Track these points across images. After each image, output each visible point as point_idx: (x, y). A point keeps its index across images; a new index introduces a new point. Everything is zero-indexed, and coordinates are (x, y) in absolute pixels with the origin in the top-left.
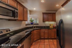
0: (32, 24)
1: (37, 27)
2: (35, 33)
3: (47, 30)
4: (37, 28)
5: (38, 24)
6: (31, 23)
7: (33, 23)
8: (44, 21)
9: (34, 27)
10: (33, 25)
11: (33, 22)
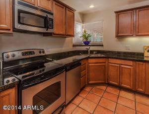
0: (87, 43)
1: (98, 52)
2: (90, 65)
3: (131, 63)
4: (99, 55)
5: (103, 46)
6: (85, 43)
7: (89, 42)
8: (120, 36)
9: (92, 52)
10: (88, 47)
11: (88, 40)
